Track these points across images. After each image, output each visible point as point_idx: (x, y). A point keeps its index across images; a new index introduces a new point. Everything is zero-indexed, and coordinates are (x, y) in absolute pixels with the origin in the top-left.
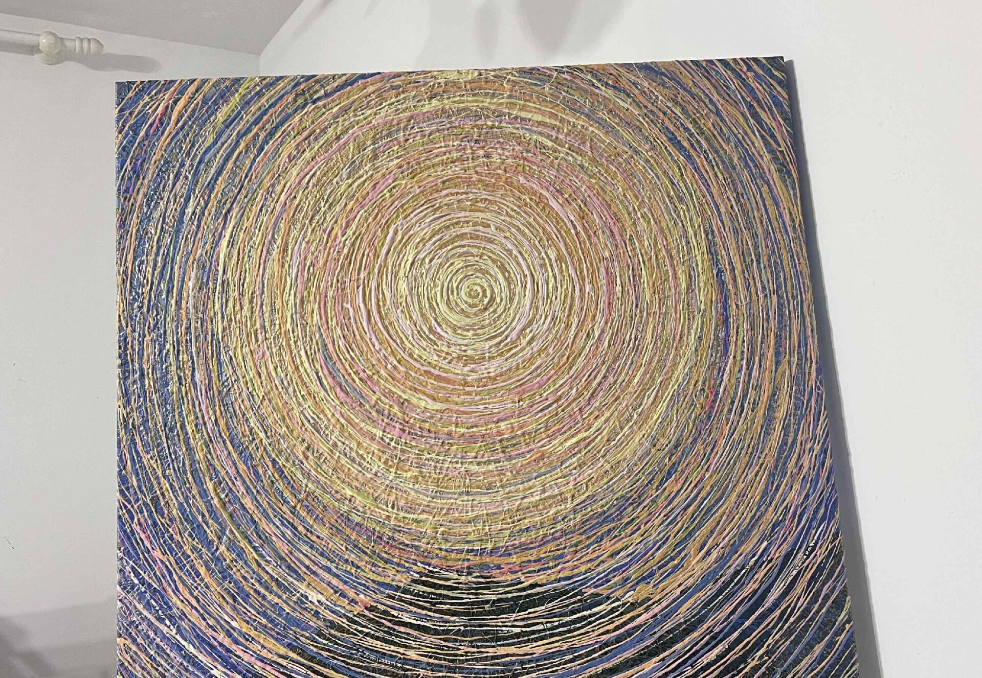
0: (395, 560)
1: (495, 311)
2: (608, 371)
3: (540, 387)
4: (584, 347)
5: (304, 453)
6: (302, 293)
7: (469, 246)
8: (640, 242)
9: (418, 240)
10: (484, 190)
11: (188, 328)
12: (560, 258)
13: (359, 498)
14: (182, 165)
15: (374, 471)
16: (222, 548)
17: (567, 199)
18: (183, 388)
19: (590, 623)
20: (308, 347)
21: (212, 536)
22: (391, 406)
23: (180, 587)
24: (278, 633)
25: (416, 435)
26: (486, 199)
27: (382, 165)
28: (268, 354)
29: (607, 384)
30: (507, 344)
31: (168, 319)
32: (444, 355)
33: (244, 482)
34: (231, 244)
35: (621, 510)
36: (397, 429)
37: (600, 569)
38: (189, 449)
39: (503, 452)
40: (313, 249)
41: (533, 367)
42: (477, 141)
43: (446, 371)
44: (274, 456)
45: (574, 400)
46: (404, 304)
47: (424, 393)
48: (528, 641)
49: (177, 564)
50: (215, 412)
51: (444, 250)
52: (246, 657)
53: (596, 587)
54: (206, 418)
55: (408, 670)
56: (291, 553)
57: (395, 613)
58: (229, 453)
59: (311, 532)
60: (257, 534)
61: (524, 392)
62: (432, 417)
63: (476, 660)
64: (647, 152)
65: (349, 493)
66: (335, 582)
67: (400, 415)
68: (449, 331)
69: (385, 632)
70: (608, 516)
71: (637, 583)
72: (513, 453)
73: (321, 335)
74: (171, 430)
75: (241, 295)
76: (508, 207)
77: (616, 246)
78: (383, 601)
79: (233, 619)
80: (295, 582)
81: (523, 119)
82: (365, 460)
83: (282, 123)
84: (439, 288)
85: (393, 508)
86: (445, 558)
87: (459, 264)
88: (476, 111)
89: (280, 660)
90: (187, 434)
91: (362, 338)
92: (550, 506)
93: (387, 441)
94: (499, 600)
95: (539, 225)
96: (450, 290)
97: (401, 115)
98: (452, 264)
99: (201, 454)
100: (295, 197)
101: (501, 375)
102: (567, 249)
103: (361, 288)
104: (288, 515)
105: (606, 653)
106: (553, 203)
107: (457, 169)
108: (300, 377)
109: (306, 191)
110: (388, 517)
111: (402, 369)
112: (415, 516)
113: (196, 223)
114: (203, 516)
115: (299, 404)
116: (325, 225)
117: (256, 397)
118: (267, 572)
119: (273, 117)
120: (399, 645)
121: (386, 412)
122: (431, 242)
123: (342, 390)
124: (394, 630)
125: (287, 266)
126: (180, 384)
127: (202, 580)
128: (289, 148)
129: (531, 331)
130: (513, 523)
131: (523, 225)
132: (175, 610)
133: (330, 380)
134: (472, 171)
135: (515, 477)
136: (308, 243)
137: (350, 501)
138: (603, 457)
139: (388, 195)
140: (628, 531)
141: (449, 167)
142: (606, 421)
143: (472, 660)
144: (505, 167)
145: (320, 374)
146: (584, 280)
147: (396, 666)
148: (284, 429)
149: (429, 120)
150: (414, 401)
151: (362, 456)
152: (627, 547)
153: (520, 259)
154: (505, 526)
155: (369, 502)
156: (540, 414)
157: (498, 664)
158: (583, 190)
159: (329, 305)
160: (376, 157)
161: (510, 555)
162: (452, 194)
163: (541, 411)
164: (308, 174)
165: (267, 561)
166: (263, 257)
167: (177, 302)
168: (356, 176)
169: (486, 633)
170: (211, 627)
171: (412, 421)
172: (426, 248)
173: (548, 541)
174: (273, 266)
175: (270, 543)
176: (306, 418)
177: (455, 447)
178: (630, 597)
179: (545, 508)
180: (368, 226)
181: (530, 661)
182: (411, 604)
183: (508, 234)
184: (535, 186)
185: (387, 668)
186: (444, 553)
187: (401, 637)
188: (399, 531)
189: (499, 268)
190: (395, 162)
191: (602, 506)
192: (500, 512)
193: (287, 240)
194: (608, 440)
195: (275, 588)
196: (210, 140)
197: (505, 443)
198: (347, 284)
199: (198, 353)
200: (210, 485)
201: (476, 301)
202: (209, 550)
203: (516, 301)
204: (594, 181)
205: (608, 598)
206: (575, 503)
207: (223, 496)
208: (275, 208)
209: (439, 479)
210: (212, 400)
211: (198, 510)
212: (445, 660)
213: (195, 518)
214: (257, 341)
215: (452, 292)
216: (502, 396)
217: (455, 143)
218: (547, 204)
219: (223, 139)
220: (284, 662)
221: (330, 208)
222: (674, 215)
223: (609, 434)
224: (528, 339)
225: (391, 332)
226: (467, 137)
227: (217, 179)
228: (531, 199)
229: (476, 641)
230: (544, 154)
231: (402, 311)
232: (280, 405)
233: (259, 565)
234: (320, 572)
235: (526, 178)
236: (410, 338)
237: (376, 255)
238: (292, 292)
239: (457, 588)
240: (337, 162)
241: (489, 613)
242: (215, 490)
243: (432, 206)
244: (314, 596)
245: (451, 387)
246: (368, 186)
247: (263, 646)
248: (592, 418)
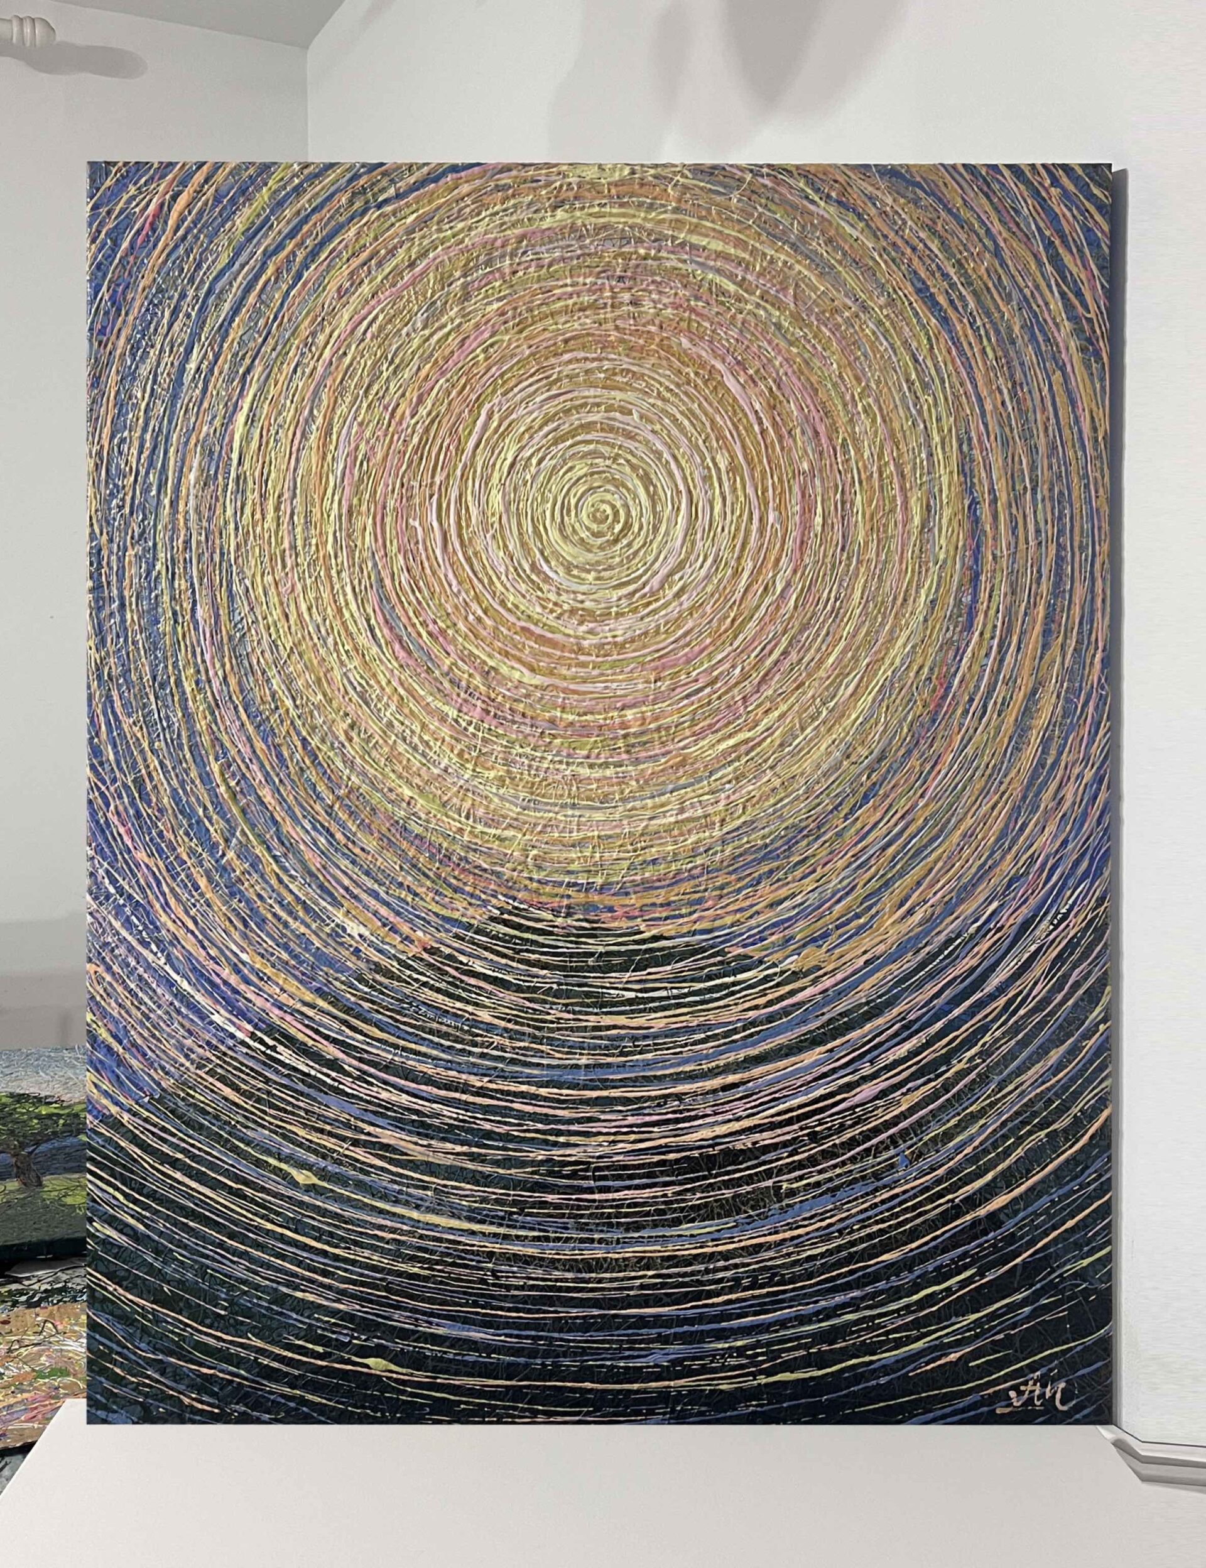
0: (467, 889)
1: (629, 545)
2: (790, 644)
3: (688, 662)
4: (758, 607)
5: (346, 733)
6: (350, 500)
7: (598, 442)
8: (858, 451)
9: (522, 429)
10: (627, 356)
11: (187, 542)
12: (733, 469)
13: (421, 801)
14: (183, 296)
15: (442, 766)
16: (231, 854)
17: (751, 377)
18: (179, 629)
19: (733, 993)
20: (356, 582)
21: (216, 837)
22: (470, 675)
23: (172, 902)
24: (303, 974)
25: (505, 719)
26: (628, 371)
27: (475, 310)
28: (299, 587)
29: (787, 663)
30: (645, 595)
31: (159, 527)
32: (550, 605)
33: (262, 766)
34: (251, 420)
35: (791, 844)
36: (478, 709)
37: (753, 922)
38: (187, 716)
39: (628, 752)
40: (368, 434)
41: (680, 632)
42: (621, 279)
43: (552, 630)
44: (304, 733)
45: (737, 684)
46: (496, 525)
47: (519, 660)
48: (644, 1010)
49: (168, 871)
50: (223, 666)
51: (560, 446)
52: (259, 1002)
53: (744, 946)
54: (211, 673)
55: (477, 1035)
56: (324, 867)
57: (464, 959)
58: (243, 725)
59: (354, 842)
60: (279, 839)
61: (664, 668)
62: (528, 696)
63: (572, 1029)
64: (881, 308)
65: (407, 792)
66: (384, 911)
67: (483, 689)
68: (561, 570)
69: (448, 983)
70: (770, 852)
71: (804, 946)
72: (644, 754)
73: (375, 565)
74: (162, 686)
75: (263, 496)
76: (661, 384)
77: (821, 453)
78: (448, 943)
79: (243, 950)
80: (329, 907)
81: (693, 247)
82: (430, 748)
83: (330, 238)
84: (549, 505)
85: (467, 818)
86: (536, 892)
87: (581, 469)
88: (623, 230)
89: (305, 1009)
90: (184, 693)
91: (434, 573)
92: (690, 832)
93: (464, 724)
94: (608, 954)
95: (706, 414)
96: (565, 509)
97: (508, 232)
98: (571, 469)
99: (203, 723)
100: (345, 354)
101: (633, 641)
102: (745, 456)
103: (435, 497)
104: (323, 817)
105: (751, 1035)
106: (730, 382)
107: (588, 321)
108: (344, 623)
109: (361, 347)
110: (461, 830)
111: (489, 622)
112: (498, 832)
113: (200, 385)
114: (205, 808)
115: (342, 663)
116: (387, 399)
117: (281, 648)
118: (291, 891)
119: (316, 227)
120: (468, 1002)
121: (464, 684)
122: (541, 433)
123: (403, 647)
124: (462, 981)
125: (329, 457)
126: (176, 621)
127: (202, 895)
128: (339, 277)
129: (681, 578)
130: (635, 851)
131: (682, 413)
132: (164, 932)
133: (386, 631)
134: (610, 325)
135: (641, 789)
136: (361, 424)
137: (409, 803)
138: (772, 768)
139: (482, 356)
140: (798, 873)
141: (575, 318)
142: (782, 716)
143: (566, 1029)
144: (661, 322)
145: (373, 622)
146: (766, 504)
147: (462, 1029)
148: (320, 697)
149: (551, 242)
150: (504, 670)
151: (427, 743)
152: (794, 895)
153: (673, 466)
154: (622, 855)
155: (434, 808)
156: (686, 702)
157: (601, 1038)
158: (777, 363)
159: (388, 520)
160: (466, 296)
161: (627, 894)
162: (578, 361)
163: (688, 696)
164: (364, 318)
165: (291, 876)
166: (296, 442)
167: (171, 502)
168: (437, 325)
169: (588, 995)
170: (212, 958)
171: (500, 699)
172: (535, 441)
173: (682, 880)
174: (310, 459)
175: (297, 853)
176: (351, 683)
177: (558, 741)
178: (792, 963)
179: (682, 834)
180: (450, 404)
181: (645, 1037)
182: (486, 949)
183: (658, 427)
184: (704, 354)
185: (450, 1030)
186: (535, 885)
187: (470, 991)
188: (475, 851)
189: (641, 478)
190: (495, 306)
191: (764, 837)
192: (618, 836)
193: (332, 419)
194: (781, 745)
195: (301, 914)
196: (224, 260)
197: (633, 741)
198: (416, 490)
199: (201, 579)
200: (215, 767)
201: (604, 527)
202: (212, 855)
203: (663, 529)
204: (794, 350)
205: (761, 962)
206: (725, 830)
207: (233, 783)
208: (315, 368)
209: (533, 784)
210: (220, 648)
211: (198, 799)
212: (529, 1026)
213: (193, 810)
214: (284, 566)
215: (569, 511)
216: (631, 672)
217: (588, 281)
218: (721, 384)
219: (242, 259)
220: (310, 1012)
221: (395, 372)
222: (914, 412)
223: (783, 735)
224: (675, 589)
225: (477, 567)
226: (605, 271)
227: (232, 320)
228: (697, 374)
229: (572, 1004)
230: (723, 303)
231: (494, 537)
232: (315, 662)
233: (280, 881)
234: (364, 896)
235: (691, 340)
236: (503, 578)
237: (460, 450)
238: (336, 498)
239: (551, 933)
240: (409, 301)
241: (593, 969)
242: (222, 775)
243: (547, 378)
244: (354, 929)
245: (558, 653)
246: (453, 341)
247: (282, 989)
248: (760, 711)
